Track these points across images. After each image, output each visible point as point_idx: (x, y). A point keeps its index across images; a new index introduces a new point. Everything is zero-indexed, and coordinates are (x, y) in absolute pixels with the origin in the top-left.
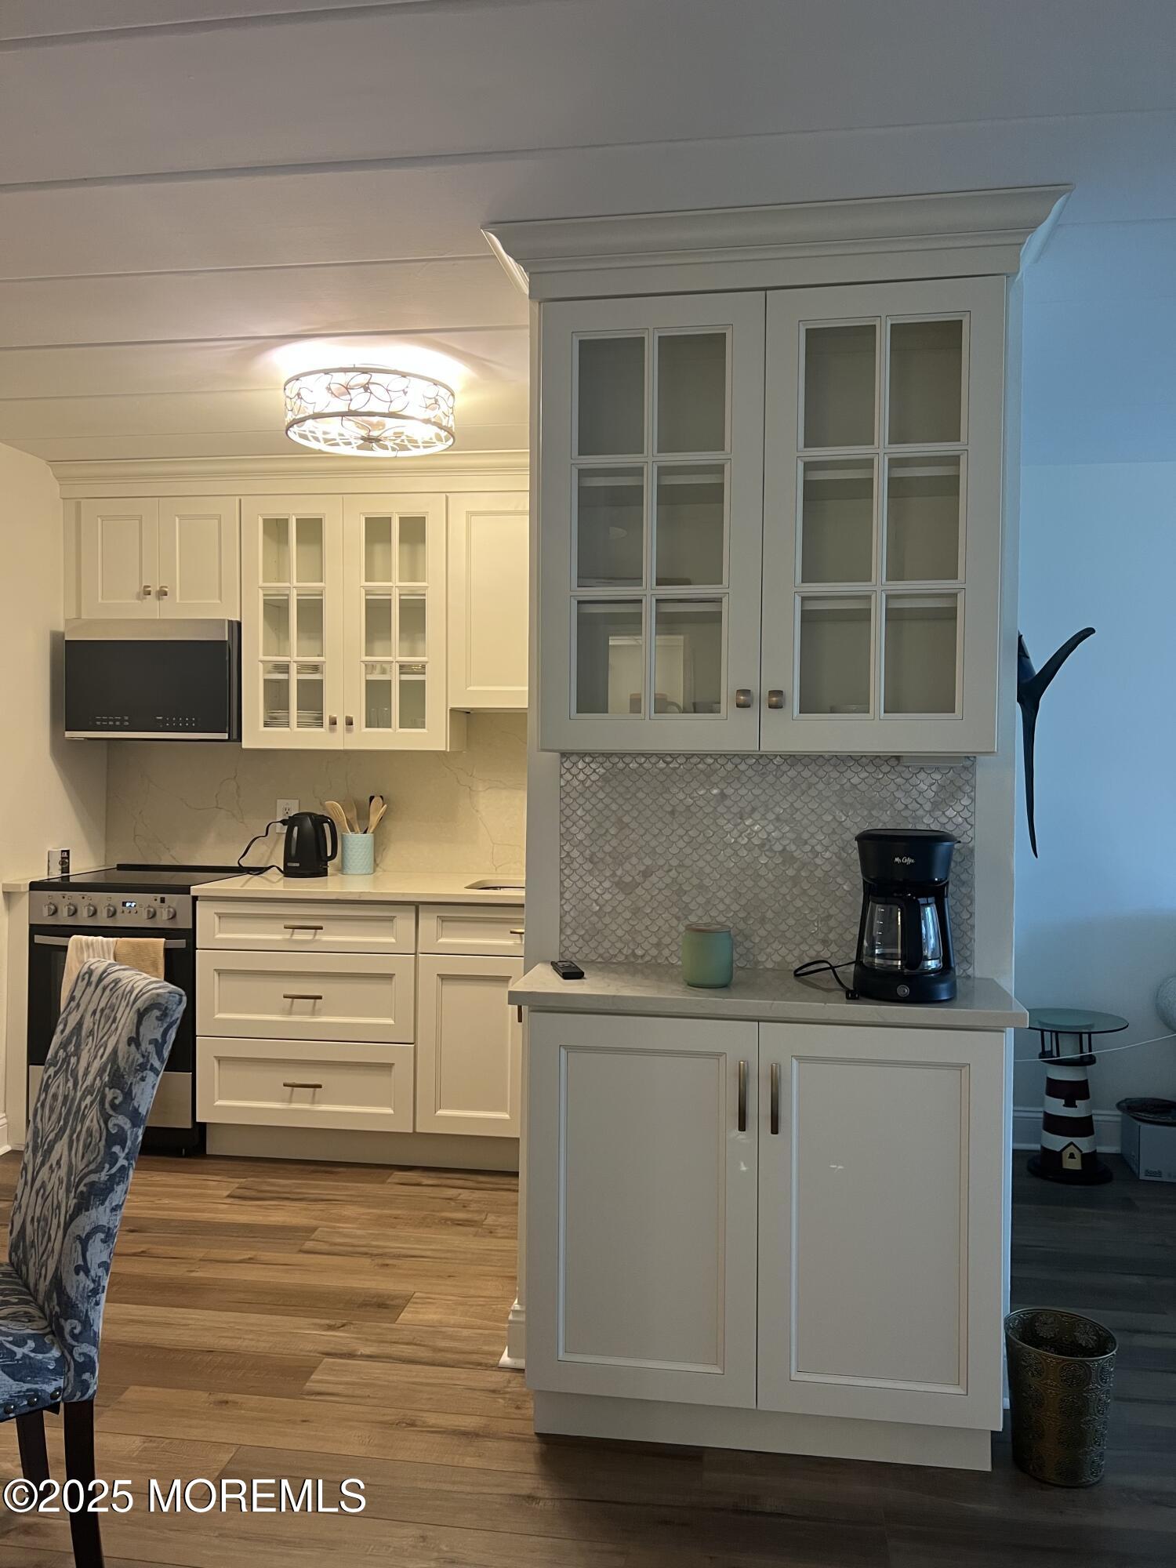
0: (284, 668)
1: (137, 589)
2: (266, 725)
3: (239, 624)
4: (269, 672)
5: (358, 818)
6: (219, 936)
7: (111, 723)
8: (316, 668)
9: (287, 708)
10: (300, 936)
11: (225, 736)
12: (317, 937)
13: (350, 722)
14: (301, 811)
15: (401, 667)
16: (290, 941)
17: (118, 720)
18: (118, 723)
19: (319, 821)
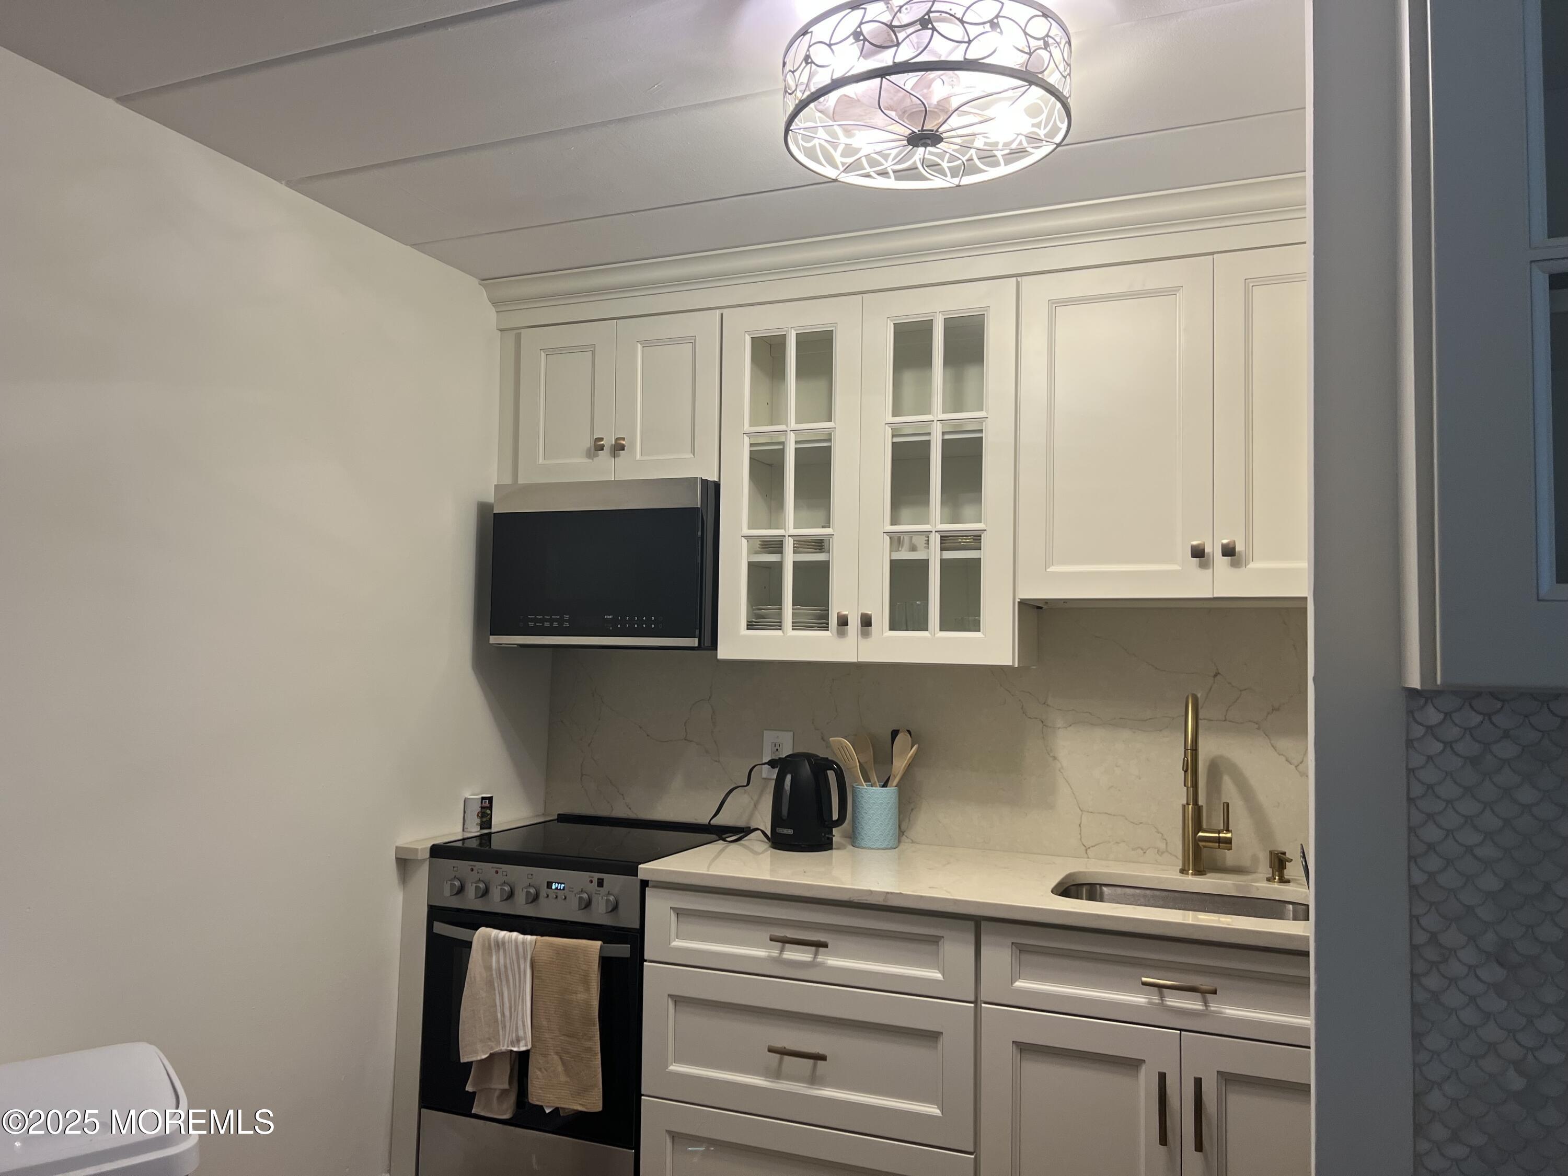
0: (775, 546)
1: (587, 443)
2: (750, 626)
3: (717, 486)
4: (756, 553)
5: (875, 761)
6: (677, 943)
7: (547, 624)
8: (820, 545)
9: (779, 602)
10: (794, 954)
11: (694, 642)
12: (820, 959)
13: (866, 622)
14: (796, 751)
15: (943, 539)
16: (779, 961)
17: (556, 620)
18: (555, 624)
19: (821, 766)
